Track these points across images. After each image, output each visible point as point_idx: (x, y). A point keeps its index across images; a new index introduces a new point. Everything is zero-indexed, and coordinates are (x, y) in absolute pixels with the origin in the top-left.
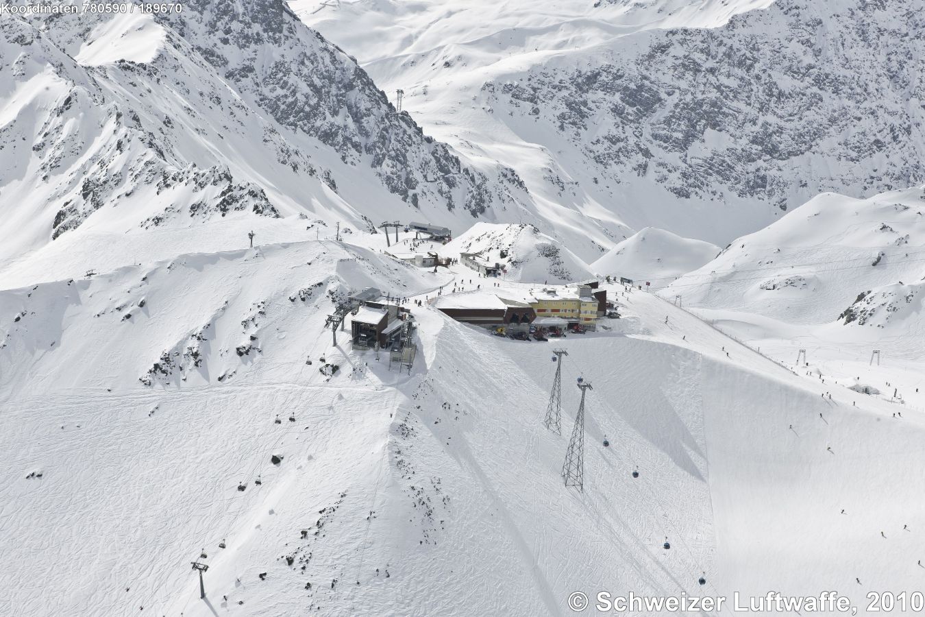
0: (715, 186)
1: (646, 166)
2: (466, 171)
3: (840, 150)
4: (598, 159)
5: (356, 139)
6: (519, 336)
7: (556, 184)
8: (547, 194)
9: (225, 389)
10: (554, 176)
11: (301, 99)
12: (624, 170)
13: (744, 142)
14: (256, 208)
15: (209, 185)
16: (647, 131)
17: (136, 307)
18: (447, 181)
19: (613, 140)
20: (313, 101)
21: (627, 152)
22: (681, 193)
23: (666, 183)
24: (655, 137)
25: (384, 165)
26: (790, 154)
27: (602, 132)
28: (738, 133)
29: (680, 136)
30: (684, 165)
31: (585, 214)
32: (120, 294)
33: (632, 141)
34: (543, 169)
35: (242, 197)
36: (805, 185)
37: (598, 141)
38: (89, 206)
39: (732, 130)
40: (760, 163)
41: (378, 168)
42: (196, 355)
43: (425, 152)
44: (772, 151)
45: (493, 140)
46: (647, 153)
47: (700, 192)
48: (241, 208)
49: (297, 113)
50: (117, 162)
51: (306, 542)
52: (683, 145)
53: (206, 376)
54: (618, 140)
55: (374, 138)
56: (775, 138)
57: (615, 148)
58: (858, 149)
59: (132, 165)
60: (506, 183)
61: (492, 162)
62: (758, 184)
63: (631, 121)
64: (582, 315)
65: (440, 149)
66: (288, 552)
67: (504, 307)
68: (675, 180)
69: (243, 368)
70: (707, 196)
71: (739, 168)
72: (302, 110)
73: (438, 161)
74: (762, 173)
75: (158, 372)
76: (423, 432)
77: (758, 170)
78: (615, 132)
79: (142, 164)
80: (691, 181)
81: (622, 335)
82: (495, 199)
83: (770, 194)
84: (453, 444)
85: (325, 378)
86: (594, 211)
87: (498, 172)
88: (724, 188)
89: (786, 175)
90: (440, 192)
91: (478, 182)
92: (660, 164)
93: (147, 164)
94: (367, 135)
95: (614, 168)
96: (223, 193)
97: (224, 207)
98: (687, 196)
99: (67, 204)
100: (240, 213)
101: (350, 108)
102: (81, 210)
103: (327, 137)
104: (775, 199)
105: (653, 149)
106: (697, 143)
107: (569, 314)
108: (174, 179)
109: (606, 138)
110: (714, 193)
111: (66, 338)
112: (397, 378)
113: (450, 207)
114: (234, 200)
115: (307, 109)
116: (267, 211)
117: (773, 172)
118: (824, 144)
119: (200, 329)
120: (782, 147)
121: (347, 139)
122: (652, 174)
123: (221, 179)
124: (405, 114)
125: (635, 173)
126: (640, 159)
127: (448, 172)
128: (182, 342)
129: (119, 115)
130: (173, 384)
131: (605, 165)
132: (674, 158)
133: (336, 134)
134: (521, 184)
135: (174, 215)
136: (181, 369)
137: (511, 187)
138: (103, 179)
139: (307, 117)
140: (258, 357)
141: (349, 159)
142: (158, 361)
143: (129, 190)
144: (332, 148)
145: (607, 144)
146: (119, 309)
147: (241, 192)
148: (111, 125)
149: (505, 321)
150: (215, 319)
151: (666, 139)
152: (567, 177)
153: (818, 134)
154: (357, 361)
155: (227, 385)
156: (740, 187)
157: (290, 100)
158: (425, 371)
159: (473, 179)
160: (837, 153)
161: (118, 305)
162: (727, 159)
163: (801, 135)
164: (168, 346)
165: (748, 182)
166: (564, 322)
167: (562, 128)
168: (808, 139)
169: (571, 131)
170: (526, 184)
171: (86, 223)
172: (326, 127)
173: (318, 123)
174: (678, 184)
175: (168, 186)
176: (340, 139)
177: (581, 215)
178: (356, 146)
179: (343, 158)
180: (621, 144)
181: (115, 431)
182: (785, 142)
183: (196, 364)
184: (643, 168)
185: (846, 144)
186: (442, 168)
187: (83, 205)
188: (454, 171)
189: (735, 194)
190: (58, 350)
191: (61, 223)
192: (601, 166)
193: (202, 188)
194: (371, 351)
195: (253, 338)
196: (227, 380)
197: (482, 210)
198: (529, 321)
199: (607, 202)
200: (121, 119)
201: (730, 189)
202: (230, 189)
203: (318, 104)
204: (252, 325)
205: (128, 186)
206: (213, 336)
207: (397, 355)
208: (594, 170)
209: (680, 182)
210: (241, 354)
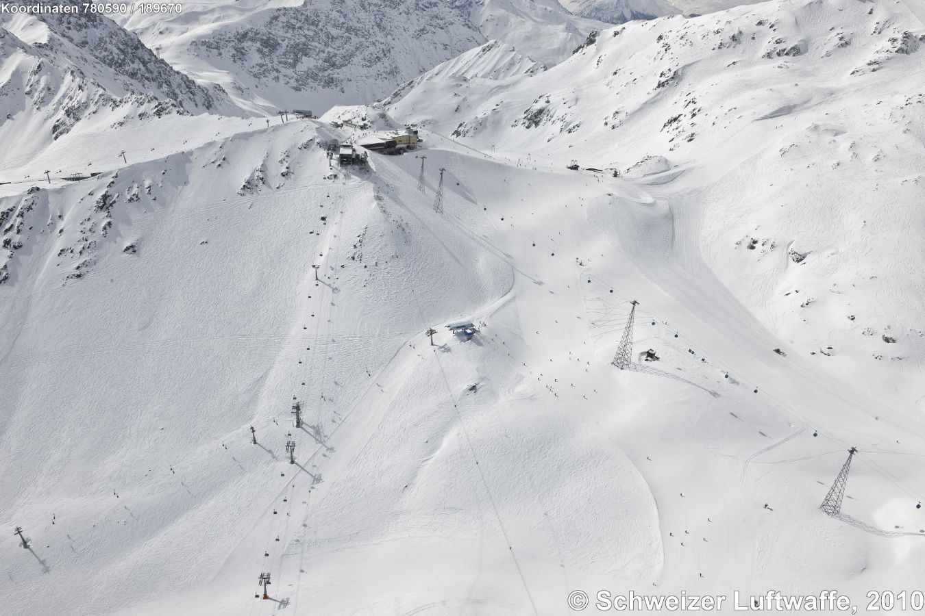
0: (311, 84)
1: (278, 77)
2: (199, 87)
3: (363, 62)
4: (255, 76)
5: (146, 75)
6: (391, 154)
7: (240, 90)
8: (237, 95)
9: (282, 192)
10: (237, 85)
11: (116, 56)
12: (268, 80)
13: (320, 61)
14: (178, 112)
15: (146, 103)
16: (276, 60)
17: (221, 161)
18: (191, 92)
19: (261, 66)
20: (122, 57)
21: (268, 71)
22: (297, 89)
23: (289, 85)
24: (280, 62)
25: (164, 88)
26: (342, 66)
27: (254, 62)
28: (317, 58)
29: (291, 61)
30: (296, 76)
31: (256, 103)
32: (211, 154)
33: (270, 65)
34: (231, 83)
35: (168, 107)
36: (350, 80)
37: (253, 67)
38: (72, 120)
39: (314, 56)
40: (329, 71)
41: (161, 89)
42: (262, 179)
43: (178, 79)
44: (333, 65)
45: (202, 70)
46: (277, 71)
47: (306, 88)
48: (169, 113)
49: (115, 64)
50: (81, 96)
51: (357, 249)
52: (294, 65)
53: (270, 187)
54: (263, 65)
55: (156, 74)
56: (334, 59)
57: (262, 69)
58: (370, 61)
59: (92, 97)
60: (217, 91)
61: (207, 81)
62: (330, 82)
63: (268, 56)
64: (411, 142)
65: (184, 77)
66: (351, 255)
67: (384, 142)
68: (293, 83)
69: (288, 182)
70: (309, 90)
71: (320, 75)
72: (117, 62)
73: (185, 83)
74: (331, 76)
75: (246, 188)
76: (386, 198)
77: (329, 75)
78: (261, 61)
79: (97, 96)
80: (300, 83)
81: (426, 149)
82: (215, 100)
83: (336, 86)
84: (396, 200)
85: (332, 181)
86: (260, 102)
87: (212, 87)
88: (315, 84)
89: (341, 76)
90: (190, 98)
91: (205, 92)
92: (285, 76)
93: (100, 96)
94: (151, 72)
95: (264, 80)
96: (156, 107)
97: (159, 113)
98: (300, 90)
99: (58, 121)
100: (169, 116)
101: (139, 59)
102: (68, 122)
103: (133, 75)
104: (339, 88)
105: (280, 69)
106: (299, 64)
107: (406, 142)
108: (120, 102)
109: (256, 65)
110: (312, 88)
111: (191, 179)
112: (366, 177)
113: (196, 105)
114: (163, 109)
115: (120, 61)
116: (185, 113)
117: (336, 75)
118: (355, 60)
119: (260, 167)
120: (337, 63)
121: (142, 75)
122: (282, 81)
123: (152, 100)
124: (162, 60)
125: (274, 81)
126: (275, 74)
127: (190, 88)
128: (253, 174)
129: (72, 72)
130: (255, 193)
131: (259, 78)
132: (290, 72)
133: (137, 73)
134: (224, 91)
135: (129, 120)
136: (257, 186)
137: (220, 93)
138: (76, 106)
139: (120, 65)
140: (293, 176)
141: (146, 86)
142: (244, 184)
143: (95, 110)
144: (136, 81)
145: (258, 68)
146: (213, 162)
147: (167, 105)
148: (68, 77)
149: (386, 148)
150: (264, 161)
151: (285, 63)
152: (243, 86)
153: (352, 56)
154: (344, 171)
155: (282, 190)
156: (322, 83)
157: (110, 57)
158: (375, 172)
159: (203, 91)
160: (361, 64)
161: (212, 161)
162: (314, 71)
163: (344, 57)
164: (247, 176)
165: (325, 81)
166: (405, 146)
167: (234, 61)
168: (348, 58)
169: (239, 62)
170: (226, 91)
171: (73, 129)
172: (130, 71)
173: (127, 68)
174: (295, 84)
175: (118, 106)
176: (139, 75)
177: (255, 104)
178: (147, 79)
179: (143, 85)
180: (265, 67)
181: (235, 218)
182: (338, 60)
183: (264, 183)
184: (277, 79)
185: (365, 59)
186: (187, 87)
187: (68, 121)
188: (193, 87)
189: (321, 87)
190: (189, 185)
191: (57, 130)
192: (257, 79)
193: (142, 105)
194: (349, 166)
195: (287, 168)
196: (281, 188)
197: (211, 106)
198: (394, 147)
199: (265, 97)
200: (75, 74)
201: (319, 85)
202: (160, 104)
203: (124, 59)
204: (284, 162)
205: (92, 108)
206: (267, 169)
207: (362, 167)
208: (254, 81)
209: (296, 83)
210: (284, 176)
